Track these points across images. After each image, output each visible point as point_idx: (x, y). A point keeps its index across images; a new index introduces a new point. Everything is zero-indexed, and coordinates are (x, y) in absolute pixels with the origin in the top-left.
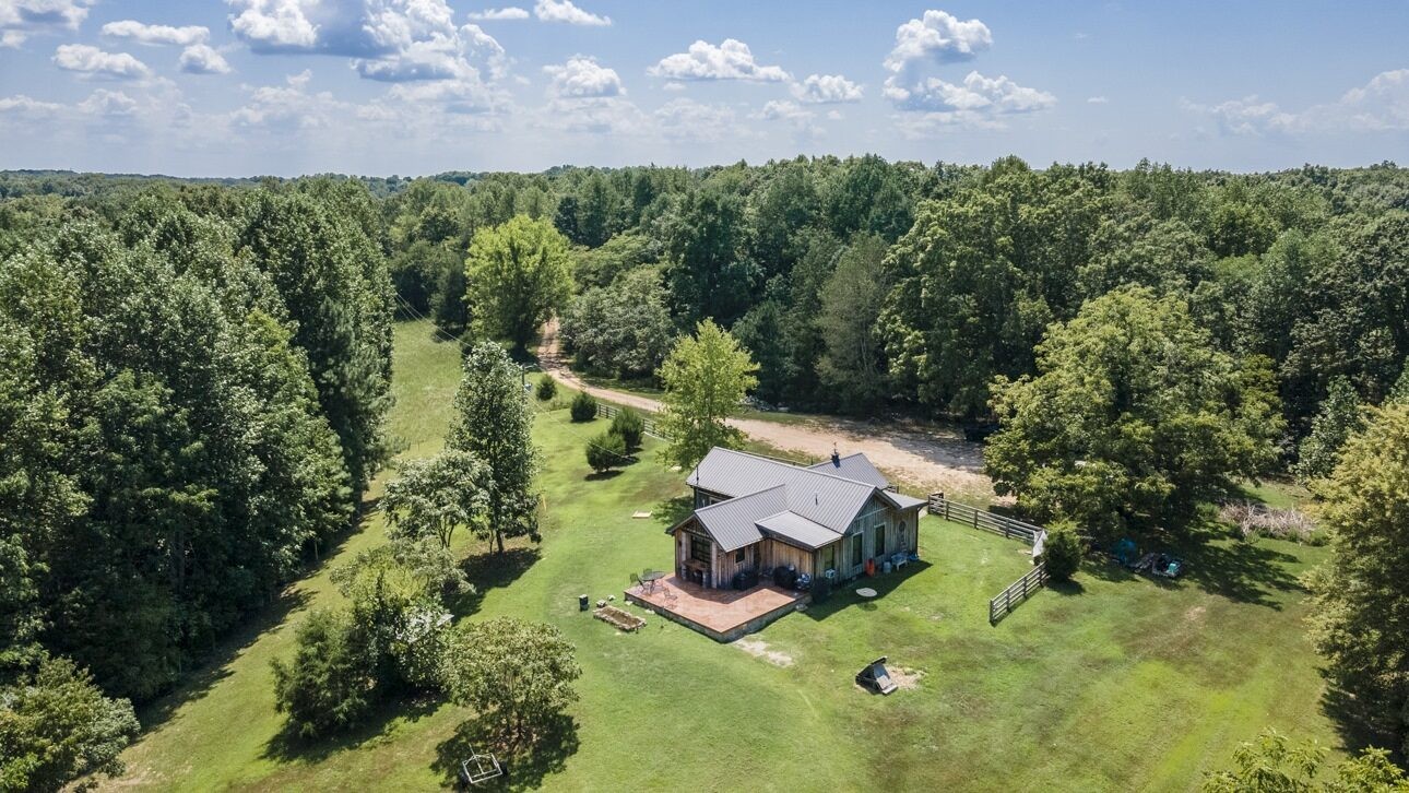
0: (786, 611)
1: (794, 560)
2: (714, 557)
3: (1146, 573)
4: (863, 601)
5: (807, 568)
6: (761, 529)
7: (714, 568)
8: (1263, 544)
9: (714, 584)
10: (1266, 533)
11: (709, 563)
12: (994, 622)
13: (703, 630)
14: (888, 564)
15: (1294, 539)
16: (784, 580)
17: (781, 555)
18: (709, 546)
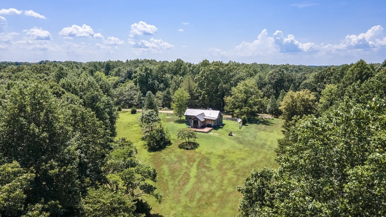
0: (212, 130)
1: (210, 123)
2: (199, 123)
3: (255, 123)
4: (221, 128)
5: (213, 124)
6: (204, 119)
7: (199, 125)
8: (266, 120)
9: (199, 127)
10: (266, 119)
11: (198, 124)
12: (240, 129)
13: (203, 132)
14: (220, 124)
15: (270, 119)
16: (209, 126)
17: (208, 122)
18: (198, 121)
